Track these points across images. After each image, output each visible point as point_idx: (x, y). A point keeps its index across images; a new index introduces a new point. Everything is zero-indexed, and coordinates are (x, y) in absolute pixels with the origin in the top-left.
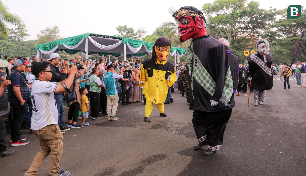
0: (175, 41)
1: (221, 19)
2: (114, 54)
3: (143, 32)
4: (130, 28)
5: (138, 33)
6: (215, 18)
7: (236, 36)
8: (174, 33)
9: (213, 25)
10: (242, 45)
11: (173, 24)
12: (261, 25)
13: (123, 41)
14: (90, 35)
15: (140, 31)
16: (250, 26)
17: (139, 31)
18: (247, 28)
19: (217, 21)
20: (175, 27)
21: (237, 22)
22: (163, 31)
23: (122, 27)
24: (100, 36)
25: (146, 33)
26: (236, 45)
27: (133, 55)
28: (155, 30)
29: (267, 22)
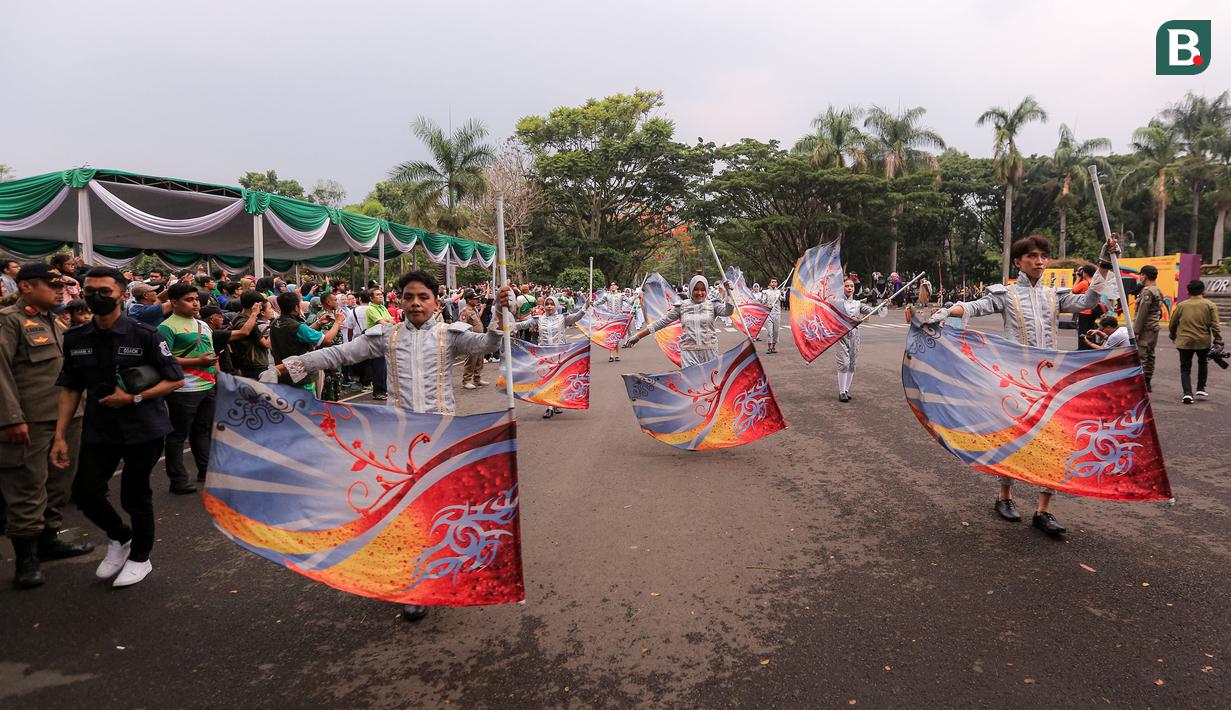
0: (439, 223)
1: (573, 161)
2: (225, 259)
3: (332, 194)
4: (290, 180)
5: (316, 198)
6: (556, 160)
7: (611, 212)
8: (436, 195)
9: (548, 180)
10: (630, 236)
11: (429, 169)
12: (676, 187)
13: (247, 201)
14: (95, 178)
15: (322, 191)
16: (648, 187)
17: (319, 192)
18: (640, 191)
19: (563, 167)
20: (438, 178)
21: (612, 174)
22: (400, 193)
23: (262, 178)
24: (146, 183)
25: (342, 197)
26: (613, 236)
27: (300, 263)
28: (374, 189)
29: (691, 180)
